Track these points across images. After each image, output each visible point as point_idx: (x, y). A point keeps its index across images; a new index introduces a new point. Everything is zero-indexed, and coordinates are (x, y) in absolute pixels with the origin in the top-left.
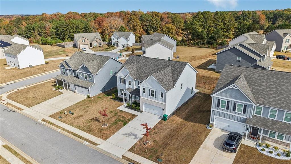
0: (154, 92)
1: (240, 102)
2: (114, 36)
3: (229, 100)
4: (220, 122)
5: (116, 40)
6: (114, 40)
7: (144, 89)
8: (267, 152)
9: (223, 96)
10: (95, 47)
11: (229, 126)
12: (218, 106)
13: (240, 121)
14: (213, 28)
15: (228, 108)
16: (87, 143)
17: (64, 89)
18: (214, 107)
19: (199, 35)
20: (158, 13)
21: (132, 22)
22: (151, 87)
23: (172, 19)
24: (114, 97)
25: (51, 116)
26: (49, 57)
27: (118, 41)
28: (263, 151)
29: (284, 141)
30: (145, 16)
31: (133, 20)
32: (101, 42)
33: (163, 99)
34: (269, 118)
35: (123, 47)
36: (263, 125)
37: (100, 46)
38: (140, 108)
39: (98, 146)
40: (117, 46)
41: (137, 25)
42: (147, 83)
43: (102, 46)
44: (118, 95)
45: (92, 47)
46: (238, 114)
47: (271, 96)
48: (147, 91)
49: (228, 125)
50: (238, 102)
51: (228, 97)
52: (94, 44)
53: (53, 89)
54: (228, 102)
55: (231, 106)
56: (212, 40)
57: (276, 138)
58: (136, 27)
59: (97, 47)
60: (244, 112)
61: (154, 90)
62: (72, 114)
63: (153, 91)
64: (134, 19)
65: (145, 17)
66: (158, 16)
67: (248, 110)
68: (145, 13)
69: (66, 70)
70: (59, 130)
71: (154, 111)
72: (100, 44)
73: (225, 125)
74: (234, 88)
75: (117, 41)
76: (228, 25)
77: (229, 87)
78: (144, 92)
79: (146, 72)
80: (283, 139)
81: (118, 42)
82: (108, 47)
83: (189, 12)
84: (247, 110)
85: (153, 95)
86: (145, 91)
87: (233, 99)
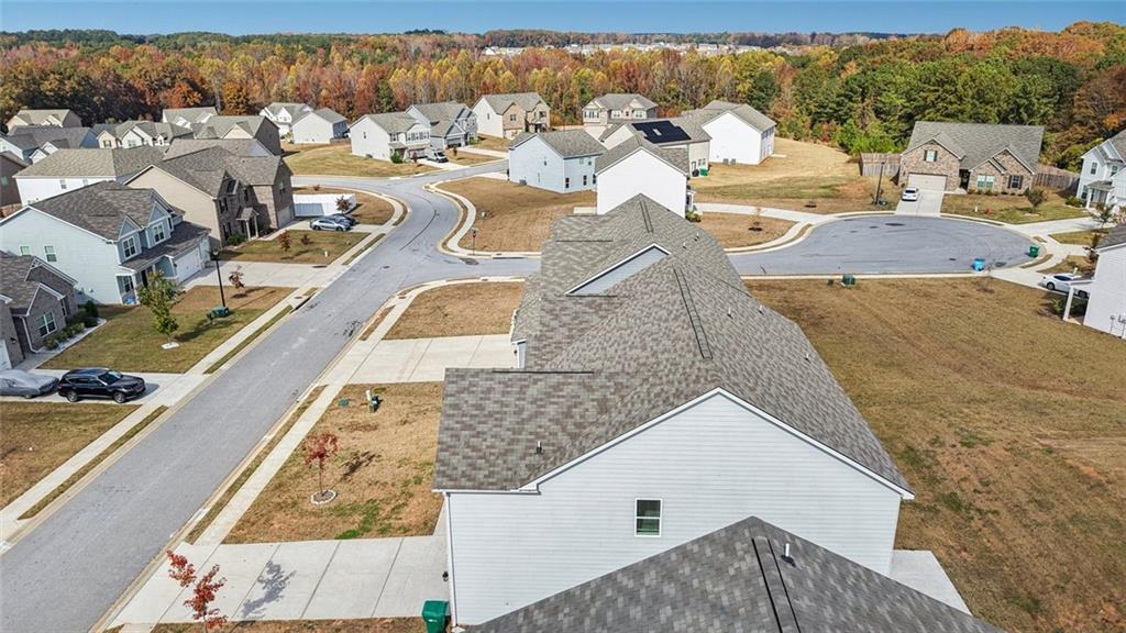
2: (1099, 155)
5: (1104, 173)
6: (1093, 172)
10: (982, 192)
26: (718, 200)
27: (1110, 182)
37: (1012, 190)
45: (966, 189)
52: (981, 178)
59: (990, 194)
72: (1015, 183)
75: (1109, 179)
82: (1031, 206)
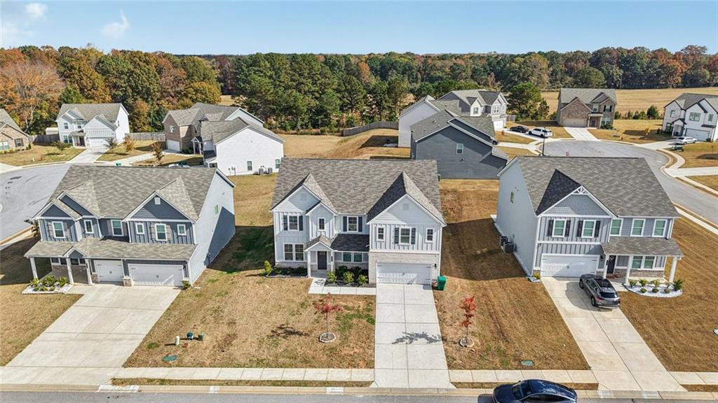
0: (411, 232)
1: (590, 219)
2: (65, 117)
3: (570, 218)
4: (552, 264)
5: (74, 128)
6: (67, 128)
7: (381, 230)
8: (649, 292)
9: (560, 213)
10: (6, 153)
11: (568, 267)
12: (549, 234)
13: (590, 253)
14: (294, 90)
15: (567, 234)
16: (340, 390)
17: (68, 283)
18: (542, 237)
19: (291, 107)
20: (146, 54)
21: (77, 77)
22: (400, 223)
23: (185, 69)
24: (269, 269)
25: (130, 363)
27: (82, 131)
28: (643, 292)
29: (654, 269)
30: (111, 60)
31: (80, 71)
32: (22, 136)
33: (432, 243)
34: (631, 236)
35: (108, 144)
36: (631, 249)
37: (19, 148)
38: (368, 278)
39: (373, 386)
40: (78, 145)
41: (94, 84)
42: (390, 216)
43: (24, 148)
44: (276, 261)
46: (586, 240)
47: (626, 199)
48: (389, 235)
49: (566, 265)
50: (585, 218)
51: (568, 213)
53: (24, 292)
54: (569, 222)
55: (573, 228)
56: (322, 116)
57: (642, 268)
58: (90, 90)
59: (11, 152)
60: (596, 235)
61: (411, 228)
62: (200, 338)
63: (408, 230)
64: (82, 69)
65: (113, 63)
66: (147, 62)
67: (603, 229)
68: (106, 53)
69: (70, 223)
70: (213, 389)
71: (405, 276)
72: (19, 143)
73: (559, 267)
74: (581, 193)
75: (80, 130)
76: (320, 84)
77: (572, 193)
78: (381, 237)
79: (352, 191)
80: (652, 266)
81: (81, 134)
82: (56, 151)
83: (199, 54)
84: (600, 230)
85: (405, 240)
86: (384, 234)
87: (577, 214)
